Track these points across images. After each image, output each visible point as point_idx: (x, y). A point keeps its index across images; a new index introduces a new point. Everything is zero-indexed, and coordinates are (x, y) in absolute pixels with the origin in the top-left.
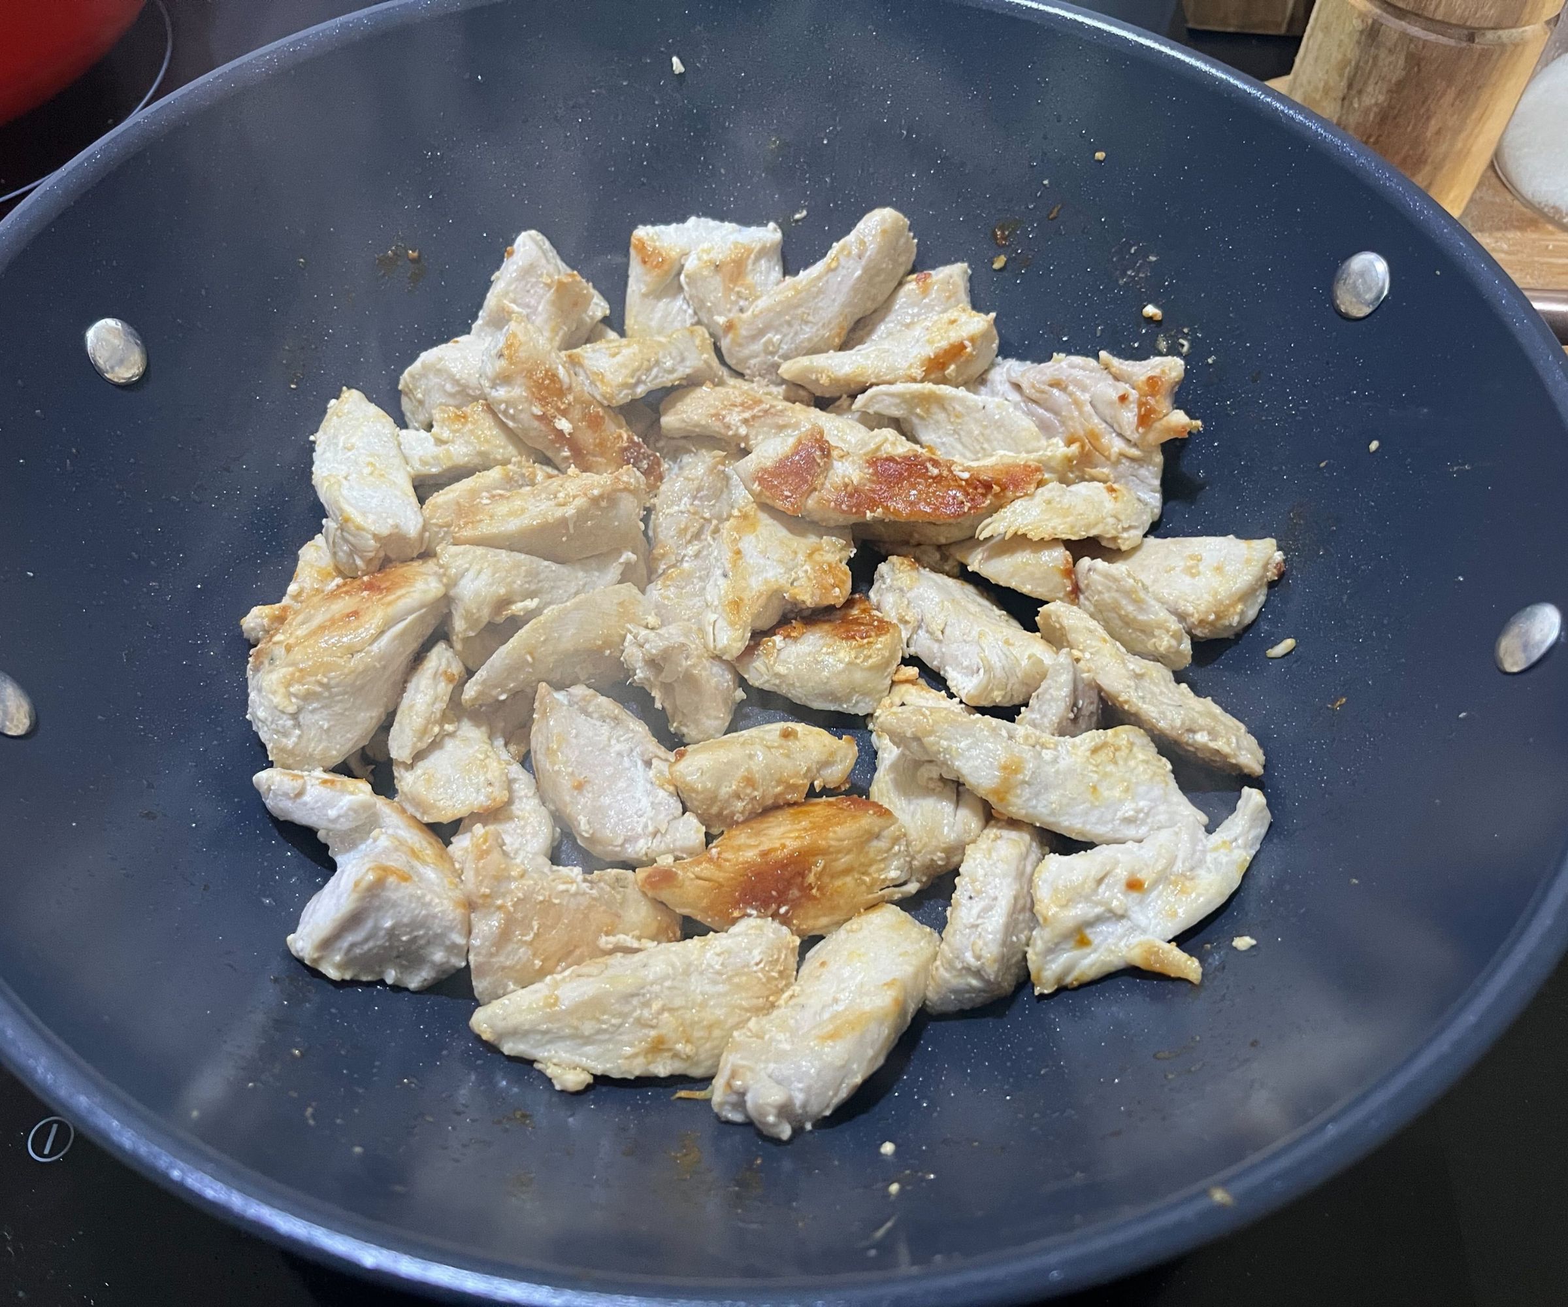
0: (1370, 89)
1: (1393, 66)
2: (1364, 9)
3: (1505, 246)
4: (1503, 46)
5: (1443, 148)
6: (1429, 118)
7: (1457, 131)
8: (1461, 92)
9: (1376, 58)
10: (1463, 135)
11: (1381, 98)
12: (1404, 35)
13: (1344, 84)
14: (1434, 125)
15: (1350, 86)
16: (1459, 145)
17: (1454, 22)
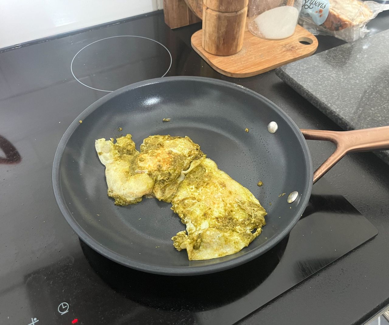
0: (222, 28)
1: (225, 23)
2: (215, 14)
3: (252, 49)
4: (242, 13)
5: (238, 35)
6: (234, 30)
7: (239, 31)
8: (238, 24)
9: (221, 22)
10: (240, 32)
11: (225, 29)
12: (225, 16)
13: (217, 29)
14: (235, 31)
15: (218, 29)
16: (240, 33)
17: (234, 11)
